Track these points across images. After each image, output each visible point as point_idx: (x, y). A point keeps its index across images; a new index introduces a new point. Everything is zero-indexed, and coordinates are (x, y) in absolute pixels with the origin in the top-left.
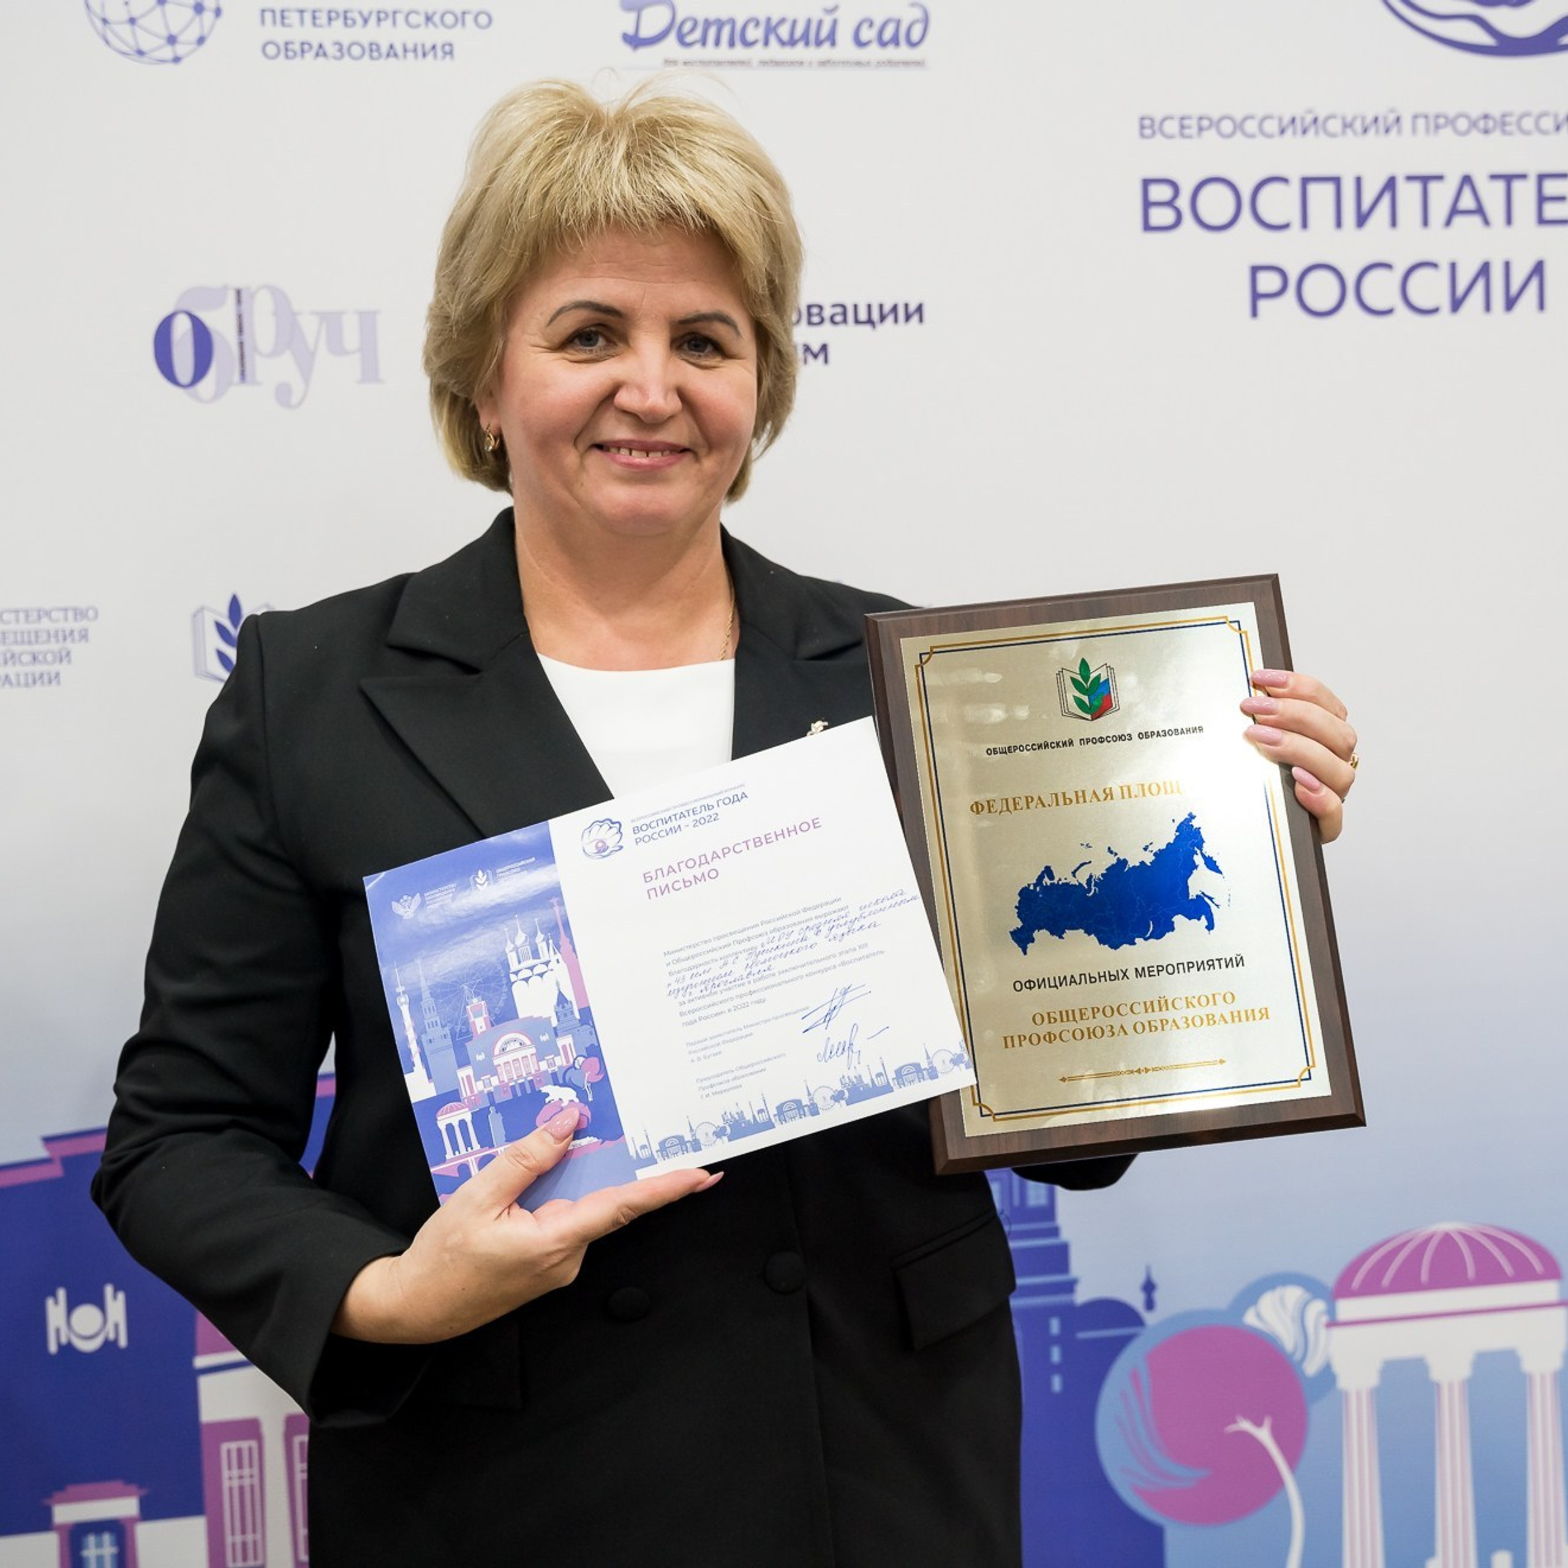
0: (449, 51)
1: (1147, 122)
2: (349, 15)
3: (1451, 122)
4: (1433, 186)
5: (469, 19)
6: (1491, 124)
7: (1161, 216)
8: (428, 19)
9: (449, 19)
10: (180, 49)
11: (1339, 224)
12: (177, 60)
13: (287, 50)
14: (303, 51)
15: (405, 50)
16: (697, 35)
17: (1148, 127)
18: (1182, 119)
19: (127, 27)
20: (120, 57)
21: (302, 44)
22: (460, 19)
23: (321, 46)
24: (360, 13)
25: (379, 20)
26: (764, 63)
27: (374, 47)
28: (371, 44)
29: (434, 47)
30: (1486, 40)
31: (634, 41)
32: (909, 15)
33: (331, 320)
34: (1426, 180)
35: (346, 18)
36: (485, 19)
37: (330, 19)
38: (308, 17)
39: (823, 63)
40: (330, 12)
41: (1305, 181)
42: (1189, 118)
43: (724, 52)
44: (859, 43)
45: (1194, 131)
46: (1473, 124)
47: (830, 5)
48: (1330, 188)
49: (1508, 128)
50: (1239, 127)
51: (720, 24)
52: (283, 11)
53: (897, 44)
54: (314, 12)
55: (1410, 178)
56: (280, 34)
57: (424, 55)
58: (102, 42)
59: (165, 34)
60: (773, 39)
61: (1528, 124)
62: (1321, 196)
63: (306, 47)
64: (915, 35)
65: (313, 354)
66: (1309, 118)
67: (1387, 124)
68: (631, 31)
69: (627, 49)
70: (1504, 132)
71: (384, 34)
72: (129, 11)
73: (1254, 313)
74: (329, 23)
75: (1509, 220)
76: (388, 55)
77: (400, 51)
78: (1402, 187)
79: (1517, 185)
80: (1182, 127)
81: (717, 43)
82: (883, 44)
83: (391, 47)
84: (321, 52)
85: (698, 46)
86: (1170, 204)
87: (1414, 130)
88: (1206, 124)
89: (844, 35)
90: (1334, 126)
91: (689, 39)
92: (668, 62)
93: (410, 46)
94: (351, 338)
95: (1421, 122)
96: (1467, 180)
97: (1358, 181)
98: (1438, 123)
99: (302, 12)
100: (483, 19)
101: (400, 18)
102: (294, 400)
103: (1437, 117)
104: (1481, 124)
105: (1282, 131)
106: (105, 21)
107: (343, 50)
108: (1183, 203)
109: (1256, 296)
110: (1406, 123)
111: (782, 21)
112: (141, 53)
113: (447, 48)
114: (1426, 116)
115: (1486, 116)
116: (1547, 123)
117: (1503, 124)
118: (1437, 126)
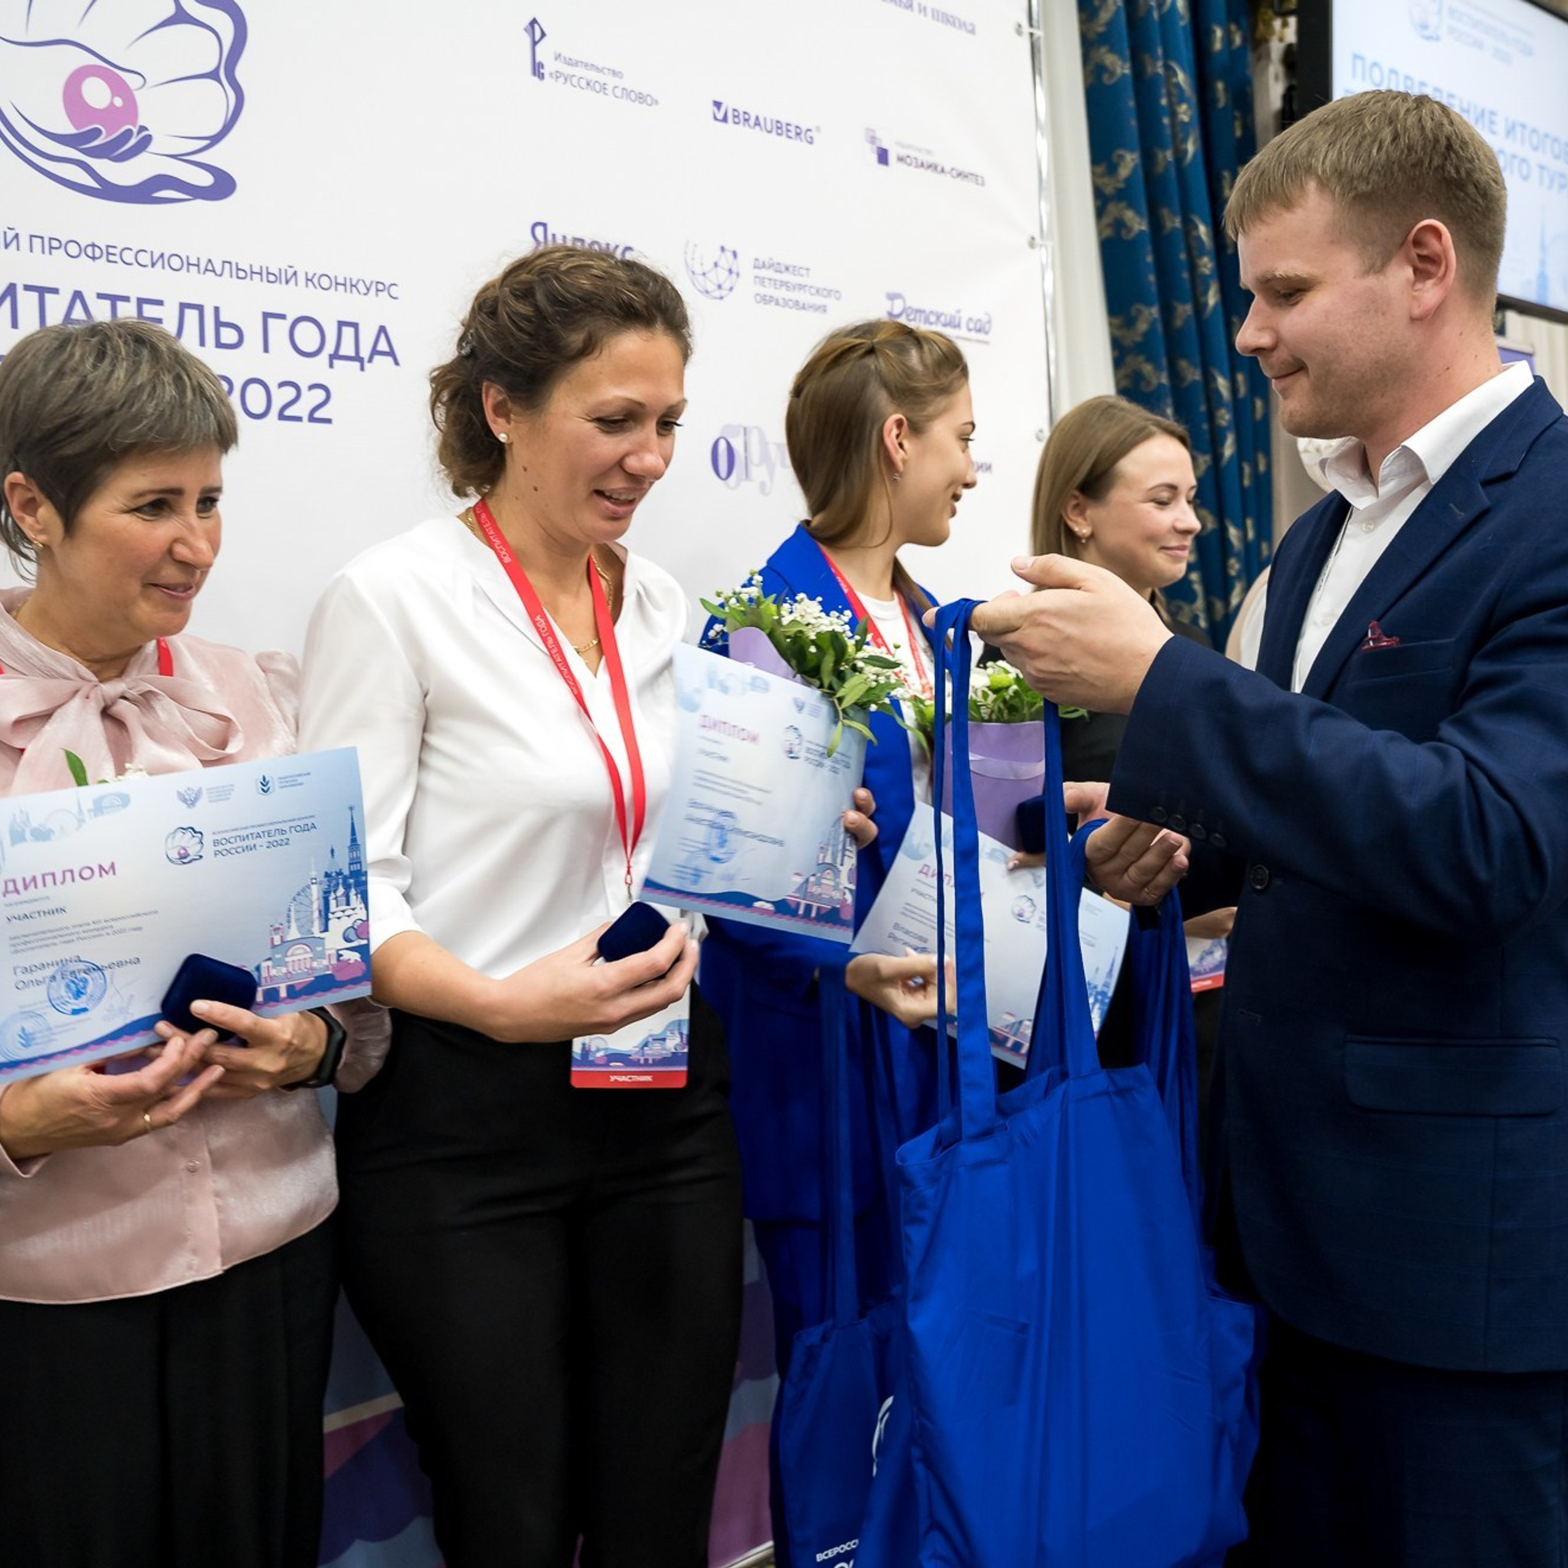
3: (63, 246)
4: (48, 297)
6: (98, 253)
30: (93, 184)
34: (42, 291)
46: (82, 250)
49: (111, 258)
55: (28, 288)
78: (21, 295)
95: (37, 242)
96: (78, 295)
98: (52, 245)
103: (51, 239)
110: (24, 241)
114: (42, 238)
115: (93, 245)
116: (144, 258)
117: (108, 254)
118: (51, 248)
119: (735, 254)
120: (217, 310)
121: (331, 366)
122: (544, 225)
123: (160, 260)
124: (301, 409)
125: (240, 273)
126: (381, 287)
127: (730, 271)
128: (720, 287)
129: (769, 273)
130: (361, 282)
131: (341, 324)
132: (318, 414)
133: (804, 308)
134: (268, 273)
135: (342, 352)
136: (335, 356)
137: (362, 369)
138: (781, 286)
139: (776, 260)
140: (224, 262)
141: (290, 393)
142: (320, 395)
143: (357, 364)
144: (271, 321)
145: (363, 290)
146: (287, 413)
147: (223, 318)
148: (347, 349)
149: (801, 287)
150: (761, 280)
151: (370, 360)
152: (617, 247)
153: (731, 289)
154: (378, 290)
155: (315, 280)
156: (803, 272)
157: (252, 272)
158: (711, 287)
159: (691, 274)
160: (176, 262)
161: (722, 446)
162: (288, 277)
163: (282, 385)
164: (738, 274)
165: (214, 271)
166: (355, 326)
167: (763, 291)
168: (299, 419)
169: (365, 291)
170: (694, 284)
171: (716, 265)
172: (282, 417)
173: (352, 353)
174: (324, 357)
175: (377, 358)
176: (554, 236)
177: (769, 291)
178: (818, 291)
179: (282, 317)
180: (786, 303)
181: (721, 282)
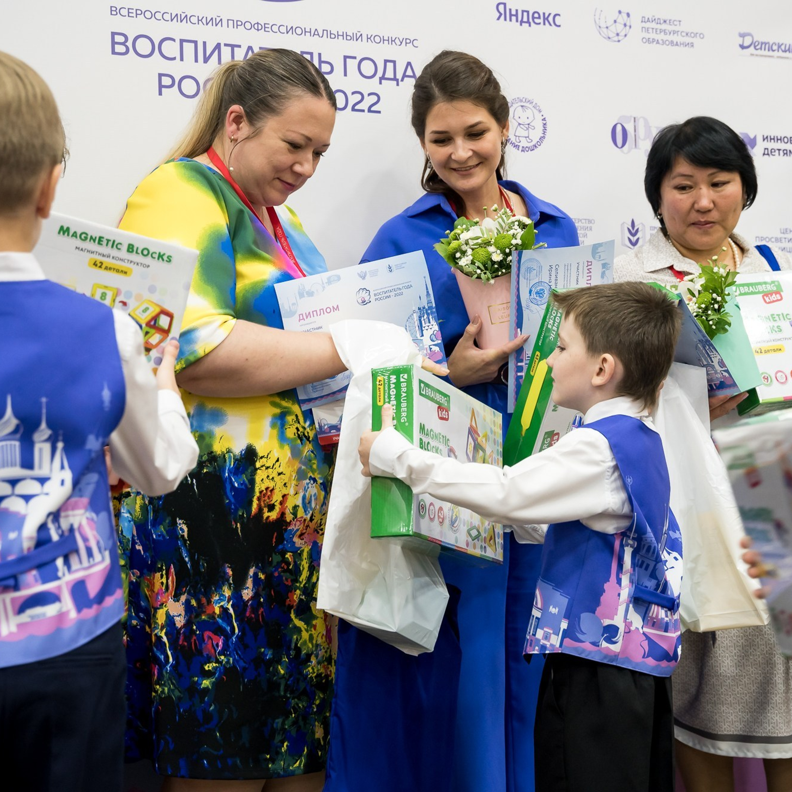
1: (114, 9)
3: (243, 24)
4: (236, 49)
6: (260, 27)
7: (120, 49)
11: (196, 61)
17: (114, 11)
18: (129, 9)
34: (233, 47)
41: (182, 41)
42: (133, 9)
45: (134, 15)
46: (252, 26)
48: (193, 45)
49: (267, 29)
50: (153, 15)
55: (226, 45)
61: (275, 28)
62: (189, 48)
66: (183, 15)
67: (217, 22)
70: (265, 31)
73: (160, 94)
78: (223, 47)
80: (129, 13)
86: (123, 44)
87: (228, 27)
88: (139, 13)
90: (194, 20)
95: (231, 23)
96: (250, 48)
97: (205, 43)
98: (237, 24)
103: (237, 21)
104: (256, 26)
105: (172, 20)
108: (129, 44)
109: (161, 87)
110: (225, 22)
114: (233, 21)
115: (258, 23)
116: (283, 29)
117: (265, 27)
118: (237, 25)
119: (628, 15)
120: (320, 55)
121: (381, 83)
122: (505, 4)
123: (291, 30)
124: (364, 105)
125: (330, 35)
126: (408, 41)
127: (625, 25)
128: (618, 35)
129: (654, 25)
130: (397, 39)
131: (386, 61)
132: (372, 109)
133: (677, 44)
134: (347, 35)
135: (386, 76)
136: (383, 78)
137: (398, 85)
138: (660, 32)
139: (656, 17)
140: (323, 30)
141: (358, 97)
142: (374, 99)
143: (395, 82)
144: (348, 60)
145: (399, 43)
146: (357, 107)
147: (323, 59)
148: (390, 74)
149: (675, 32)
150: (647, 30)
151: (402, 80)
152: (550, 14)
153: (626, 35)
154: (406, 43)
155: (372, 38)
156: (675, 23)
157: (338, 35)
158: (611, 35)
159: (598, 28)
160: (299, 31)
161: (619, 129)
162: (358, 37)
163: (353, 93)
164: (630, 27)
165: (318, 35)
166: (394, 62)
167: (647, 36)
168: (363, 111)
169: (400, 44)
170: (600, 34)
171: (615, 21)
172: (353, 109)
173: (392, 76)
174: (377, 78)
175: (406, 79)
176: (510, 10)
177: (652, 36)
178: (687, 34)
179: (355, 58)
180: (664, 42)
181: (619, 32)
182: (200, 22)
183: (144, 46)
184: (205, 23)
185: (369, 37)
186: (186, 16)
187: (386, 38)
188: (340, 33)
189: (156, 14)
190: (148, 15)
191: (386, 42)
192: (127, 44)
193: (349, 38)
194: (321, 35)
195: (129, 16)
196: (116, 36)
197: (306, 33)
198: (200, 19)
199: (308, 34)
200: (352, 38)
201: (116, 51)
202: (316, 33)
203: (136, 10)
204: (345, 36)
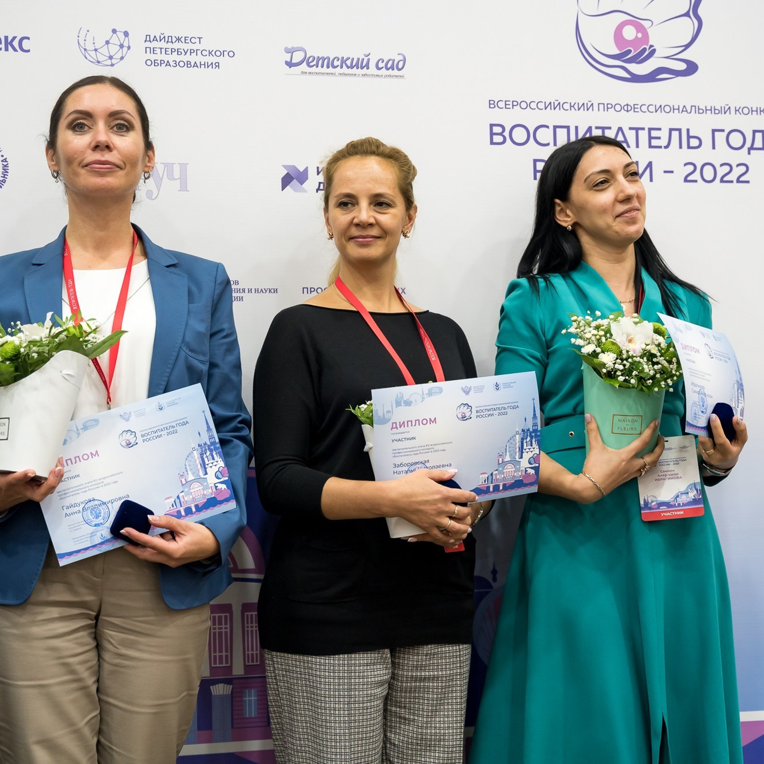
0: (218, 65)
1: (492, 102)
2: (179, 50)
5: (226, 53)
7: (498, 139)
8: (210, 53)
9: (218, 53)
10: (114, 61)
12: (112, 65)
13: (155, 63)
14: (161, 63)
15: (201, 65)
16: (314, 63)
17: (492, 104)
18: (506, 101)
19: (94, 52)
20: (90, 62)
21: (161, 61)
22: (222, 53)
23: (168, 61)
24: (184, 49)
25: (191, 52)
26: (340, 74)
27: (189, 63)
28: (187, 62)
29: (212, 63)
31: (290, 64)
32: (397, 58)
33: (169, 166)
35: (178, 52)
36: (232, 54)
37: (172, 52)
38: (163, 51)
39: (364, 75)
40: (172, 49)
41: (555, 127)
42: (509, 101)
43: (325, 70)
44: (379, 69)
45: (511, 106)
47: (367, 53)
48: (566, 130)
50: (528, 105)
51: (324, 59)
52: (153, 48)
53: (393, 69)
54: (166, 49)
56: (153, 57)
57: (208, 67)
58: (84, 57)
59: (108, 55)
60: (344, 64)
61: (644, 108)
62: (562, 133)
63: (162, 62)
64: (400, 66)
65: (162, 179)
66: (556, 103)
67: (588, 107)
68: (289, 60)
69: (288, 67)
70: (634, 111)
71: (193, 58)
72: (95, 46)
74: (172, 54)
75: (637, 146)
76: (194, 66)
77: (199, 66)
79: (640, 132)
80: (506, 105)
81: (322, 67)
82: (388, 69)
83: (195, 63)
84: (168, 64)
85: (315, 67)
86: (501, 134)
87: (599, 110)
88: (515, 104)
89: (372, 65)
90: (567, 106)
91: (311, 64)
92: (303, 73)
93: (203, 63)
94: (177, 174)
97: (577, 128)
99: (161, 49)
100: (231, 54)
101: (199, 52)
102: (154, 197)
104: (626, 108)
105: (546, 108)
106: (85, 50)
107: (177, 64)
108: (506, 134)
109: (536, 171)
111: (348, 59)
112: (99, 62)
113: (217, 64)
182: (572, 108)
183: (520, 135)
184: (577, 108)
185: (737, 109)
186: (559, 103)
187: (754, 109)
188: (709, 108)
189: (531, 104)
190: (524, 105)
191: (755, 113)
192: (504, 134)
193: (717, 112)
194: (689, 111)
195: (506, 108)
196: (494, 128)
197: (675, 110)
198: (572, 105)
199: (676, 111)
200: (720, 112)
201: (494, 141)
202: (684, 109)
203: (513, 101)
204: (713, 110)
